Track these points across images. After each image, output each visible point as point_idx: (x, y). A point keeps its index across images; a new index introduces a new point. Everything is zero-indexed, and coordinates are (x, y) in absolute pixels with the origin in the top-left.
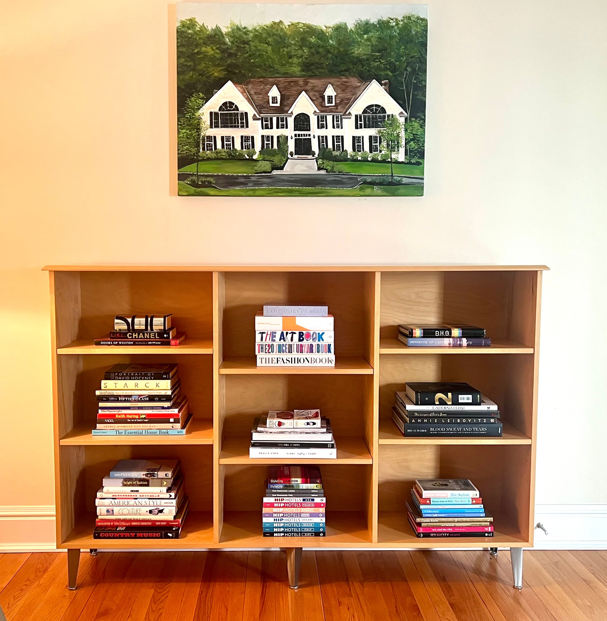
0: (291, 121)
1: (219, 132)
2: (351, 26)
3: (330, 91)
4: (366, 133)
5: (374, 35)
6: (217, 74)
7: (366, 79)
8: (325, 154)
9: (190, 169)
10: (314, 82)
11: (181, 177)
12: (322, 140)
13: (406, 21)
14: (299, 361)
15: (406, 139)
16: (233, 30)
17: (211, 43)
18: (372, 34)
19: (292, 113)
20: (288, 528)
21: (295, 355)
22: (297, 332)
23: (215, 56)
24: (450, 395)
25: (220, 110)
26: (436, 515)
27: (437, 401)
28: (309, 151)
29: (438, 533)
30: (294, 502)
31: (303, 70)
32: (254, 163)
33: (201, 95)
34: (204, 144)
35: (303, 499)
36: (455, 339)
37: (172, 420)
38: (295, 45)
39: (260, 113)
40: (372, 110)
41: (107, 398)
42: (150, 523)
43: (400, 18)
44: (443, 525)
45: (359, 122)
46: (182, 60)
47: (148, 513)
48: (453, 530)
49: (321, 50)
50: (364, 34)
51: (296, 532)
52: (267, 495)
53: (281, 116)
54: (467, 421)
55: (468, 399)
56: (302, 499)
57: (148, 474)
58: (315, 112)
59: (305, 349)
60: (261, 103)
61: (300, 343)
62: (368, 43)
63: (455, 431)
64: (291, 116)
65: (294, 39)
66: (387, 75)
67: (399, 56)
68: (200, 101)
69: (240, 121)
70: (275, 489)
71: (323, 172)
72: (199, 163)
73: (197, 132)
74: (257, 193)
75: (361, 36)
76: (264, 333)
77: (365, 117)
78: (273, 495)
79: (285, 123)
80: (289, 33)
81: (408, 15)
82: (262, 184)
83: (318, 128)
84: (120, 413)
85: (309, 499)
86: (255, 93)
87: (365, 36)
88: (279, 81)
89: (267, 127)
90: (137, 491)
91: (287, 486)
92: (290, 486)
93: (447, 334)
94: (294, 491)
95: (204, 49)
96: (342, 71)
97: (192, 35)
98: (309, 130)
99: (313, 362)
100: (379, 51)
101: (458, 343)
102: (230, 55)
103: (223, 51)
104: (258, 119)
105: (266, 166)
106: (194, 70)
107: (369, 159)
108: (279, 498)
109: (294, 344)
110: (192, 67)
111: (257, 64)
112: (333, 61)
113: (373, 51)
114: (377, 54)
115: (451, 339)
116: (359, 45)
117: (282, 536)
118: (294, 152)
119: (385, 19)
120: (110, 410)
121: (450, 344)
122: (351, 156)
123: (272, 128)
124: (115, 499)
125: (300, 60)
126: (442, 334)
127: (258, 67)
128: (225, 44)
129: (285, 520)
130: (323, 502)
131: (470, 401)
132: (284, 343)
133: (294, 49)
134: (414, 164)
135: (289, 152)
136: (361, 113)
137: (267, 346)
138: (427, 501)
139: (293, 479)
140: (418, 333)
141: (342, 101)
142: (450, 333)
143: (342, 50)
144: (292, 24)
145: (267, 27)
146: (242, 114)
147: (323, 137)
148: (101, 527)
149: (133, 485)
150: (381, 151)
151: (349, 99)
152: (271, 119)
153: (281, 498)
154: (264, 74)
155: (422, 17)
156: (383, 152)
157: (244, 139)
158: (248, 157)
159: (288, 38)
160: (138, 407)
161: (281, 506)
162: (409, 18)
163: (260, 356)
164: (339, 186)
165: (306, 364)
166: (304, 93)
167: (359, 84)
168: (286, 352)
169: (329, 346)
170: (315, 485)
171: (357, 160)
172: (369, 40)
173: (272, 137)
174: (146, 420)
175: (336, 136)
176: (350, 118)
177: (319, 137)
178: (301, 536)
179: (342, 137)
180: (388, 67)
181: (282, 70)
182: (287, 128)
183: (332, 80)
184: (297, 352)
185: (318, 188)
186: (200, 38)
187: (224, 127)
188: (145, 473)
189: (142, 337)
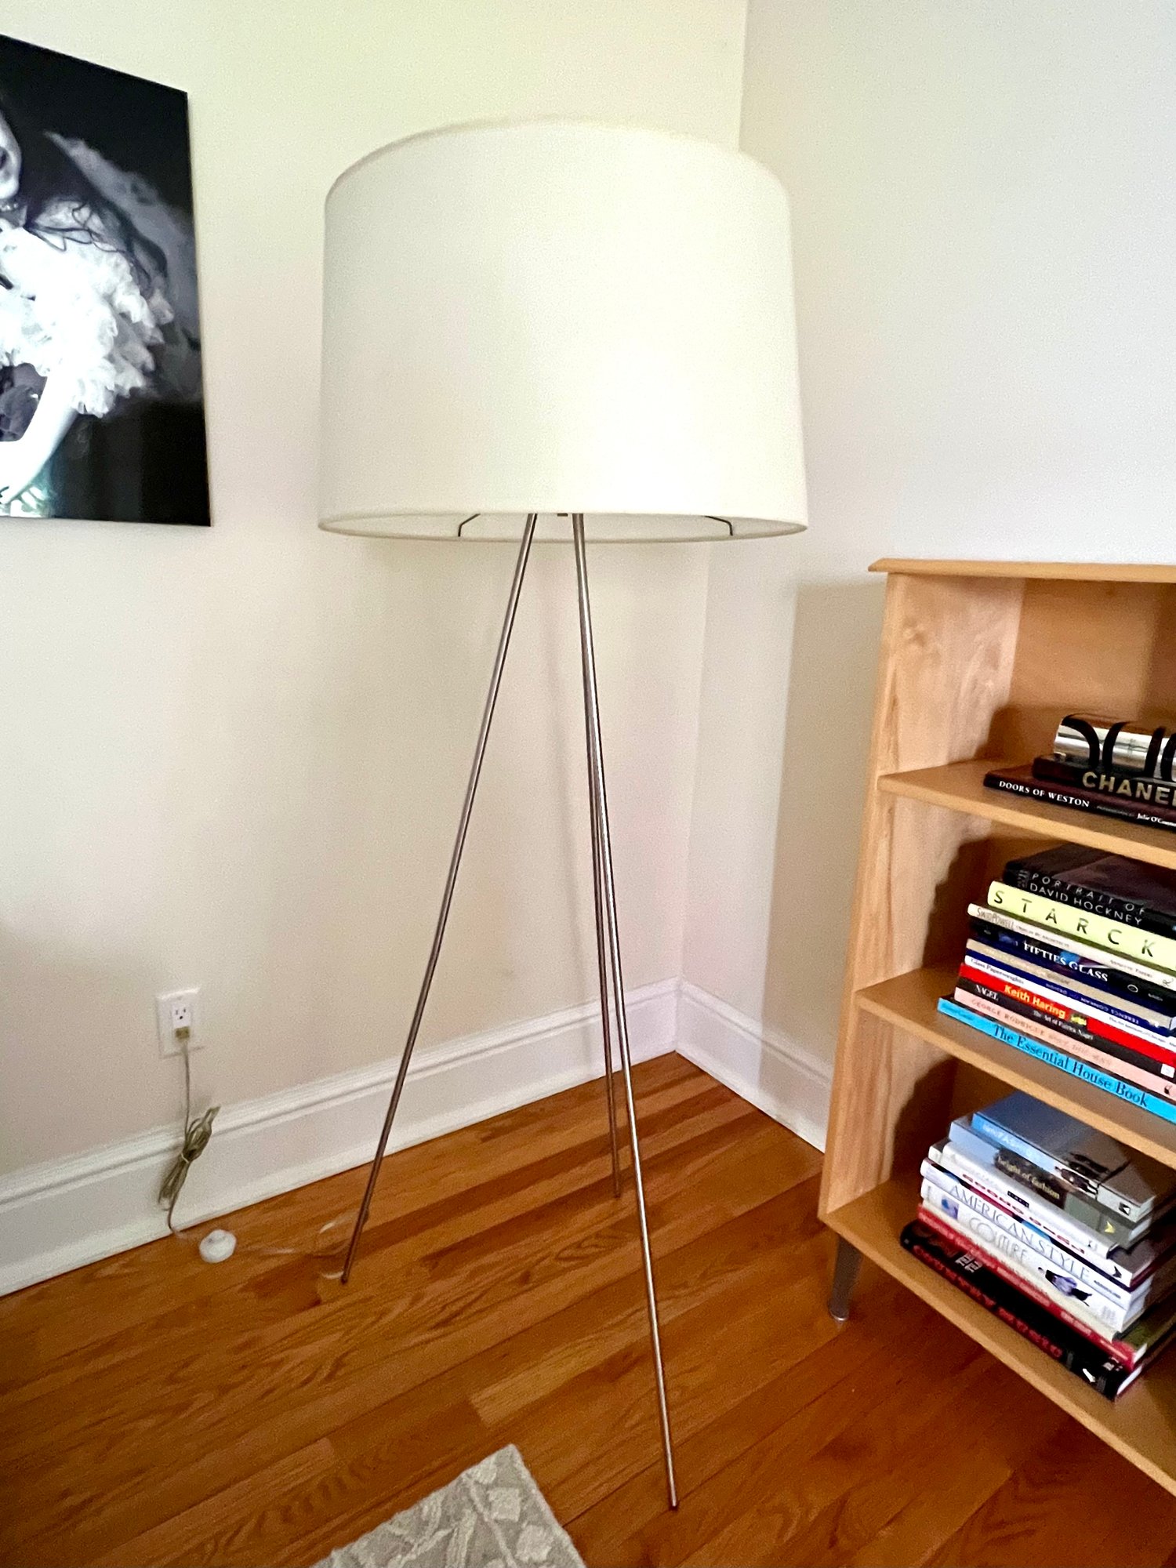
37: (1168, 1069)
41: (993, 935)
47: (1043, 1274)
57: (1072, 1173)
84: (1016, 983)
90: (1027, 1203)
120: (993, 967)
124: (967, 1186)
148: (927, 1230)
149: (1020, 1181)
174: (1087, 1036)
188: (1062, 1167)
189: (1128, 792)
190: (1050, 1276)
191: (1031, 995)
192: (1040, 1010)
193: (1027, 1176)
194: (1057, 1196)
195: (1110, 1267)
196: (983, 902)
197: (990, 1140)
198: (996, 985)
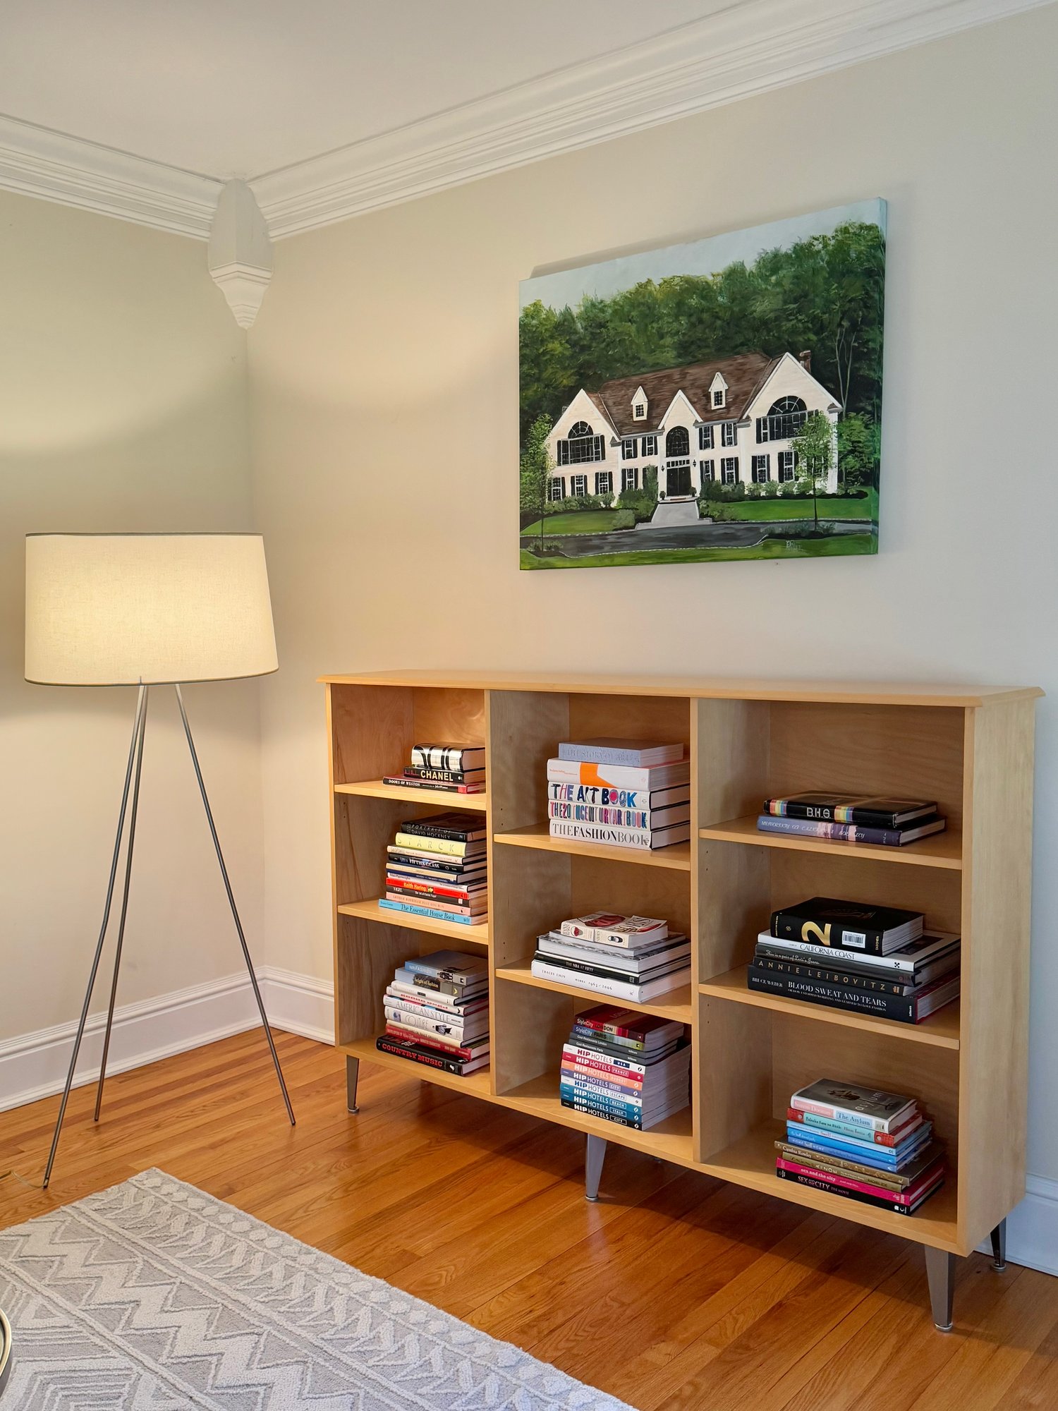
0: (662, 442)
1: (568, 471)
2: (750, 266)
3: (719, 385)
4: (774, 449)
5: (787, 273)
6: (566, 381)
7: (772, 354)
8: (711, 492)
9: (534, 529)
10: (694, 372)
11: (524, 542)
12: (707, 467)
13: (840, 238)
14: (603, 835)
15: (840, 452)
16: (586, 308)
17: (559, 335)
18: (785, 272)
19: (663, 428)
20: (593, 1101)
21: (598, 825)
22: (601, 789)
23: (563, 354)
24: (828, 927)
25: (569, 437)
26: (810, 1145)
27: (805, 935)
28: (688, 489)
29: (812, 1179)
30: (602, 1061)
31: (679, 356)
32: (612, 515)
33: (548, 417)
34: (550, 492)
35: (615, 1060)
36: (837, 825)
37: (460, 901)
38: (668, 315)
39: (620, 434)
40: (783, 407)
41: (397, 859)
42: (439, 1045)
43: (830, 234)
44: (818, 1166)
45: (762, 431)
46: (526, 367)
47: (435, 1029)
48: (836, 1181)
49: (705, 316)
50: (771, 275)
51: (603, 1112)
52: (570, 1040)
53: (648, 434)
54: (851, 980)
55: (858, 940)
56: (613, 1059)
57: (443, 973)
58: (696, 421)
59: (611, 817)
60: (621, 418)
61: (604, 807)
62: (778, 290)
63: (829, 996)
64: (661, 434)
65: (667, 305)
66: (809, 340)
67: (829, 301)
68: (546, 426)
69: (594, 450)
70: (581, 1035)
71: (707, 521)
72: (545, 519)
73: (543, 473)
74: (617, 560)
75: (766, 279)
76: (559, 786)
77: (772, 421)
78: (578, 1044)
79: (653, 446)
80: (659, 296)
81: (843, 225)
82: (622, 546)
83: (701, 448)
84: (408, 880)
85: (623, 1063)
86: (614, 403)
87: (773, 278)
88: (646, 379)
89: (629, 457)
90: (424, 995)
91: (597, 1034)
92: (601, 1035)
93: (826, 815)
94: (606, 1044)
95: (550, 346)
96: (736, 346)
97: (537, 328)
98: (688, 454)
99: (621, 840)
100: (796, 301)
101: (841, 833)
102: (584, 349)
103: (574, 345)
104: (618, 444)
105: (627, 517)
106: (538, 380)
107: (779, 494)
108: (583, 1050)
109: (596, 808)
110: (537, 376)
111: (617, 356)
112: (723, 330)
113: (785, 302)
114: (792, 306)
115: (830, 825)
116: (763, 297)
117: (585, 1112)
118: (666, 492)
119: (805, 241)
120: (399, 875)
121: (826, 834)
122: (750, 490)
123: (636, 456)
124: (403, 1000)
125: (676, 339)
126: (818, 815)
127: (617, 361)
128: (576, 332)
129: (589, 1087)
130: (641, 1072)
131: (863, 945)
132: (584, 805)
133: (668, 322)
134: (853, 496)
135: (659, 493)
136: (765, 414)
137: (562, 806)
138: (796, 1115)
139: (607, 1025)
140: (778, 807)
141: (737, 397)
142: (832, 814)
143: (736, 309)
144: (665, 282)
145: (631, 294)
146: (597, 438)
147: (707, 462)
148: (390, 1035)
149: (423, 986)
150: (797, 478)
151: (747, 393)
152: (635, 442)
153: (586, 1051)
154: (626, 371)
155: (868, 223)
156: (801, 480)
157: (600, 477)
158: (604, 506)
159: (659, 307)
160: (424, 876)
161: (585, 1063)
162: (845, 230)
163: (555, 821)
164: (731, 544)
165: (612, 841)
166: (680, 393)
167: (763, 365)
168: (586, 819)
169: (644, 815)
170: (636, 1042)
171: (758, 498)
172: (778, 284)
173: (636, 470)
174: (434, 896)
175: (728, 460)
176: (749, 426)
177: (701, 462)
178: (609, 1120)
179: (737, 459)
180: (810, 325)
181: (650, 360)
182: (656, 454)
183: (722, 365)
184: (601, 821)
185: (700, 549)
186: (546, 330)
187: (575, 462)
188: (439, 972)
189: (436, 777)
190: (437, 1028)
191: (413, 884)
192: (417, 891)
193: (425, 983)
194: (437, 986)
195: (455, 1010)
196: (393, 843)
197: (411, 971)
198: (400, 884)
